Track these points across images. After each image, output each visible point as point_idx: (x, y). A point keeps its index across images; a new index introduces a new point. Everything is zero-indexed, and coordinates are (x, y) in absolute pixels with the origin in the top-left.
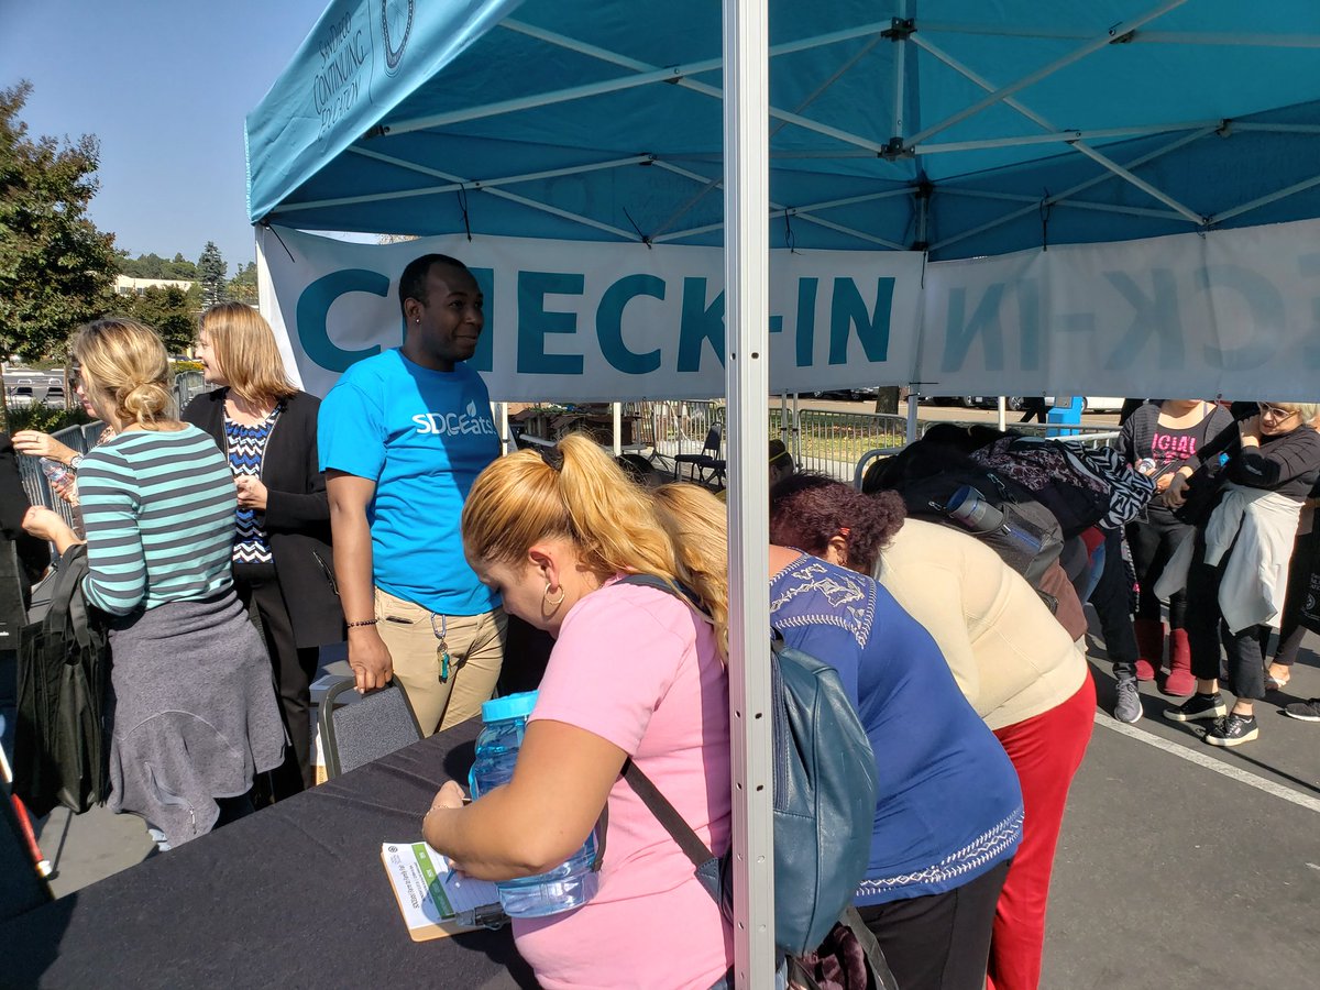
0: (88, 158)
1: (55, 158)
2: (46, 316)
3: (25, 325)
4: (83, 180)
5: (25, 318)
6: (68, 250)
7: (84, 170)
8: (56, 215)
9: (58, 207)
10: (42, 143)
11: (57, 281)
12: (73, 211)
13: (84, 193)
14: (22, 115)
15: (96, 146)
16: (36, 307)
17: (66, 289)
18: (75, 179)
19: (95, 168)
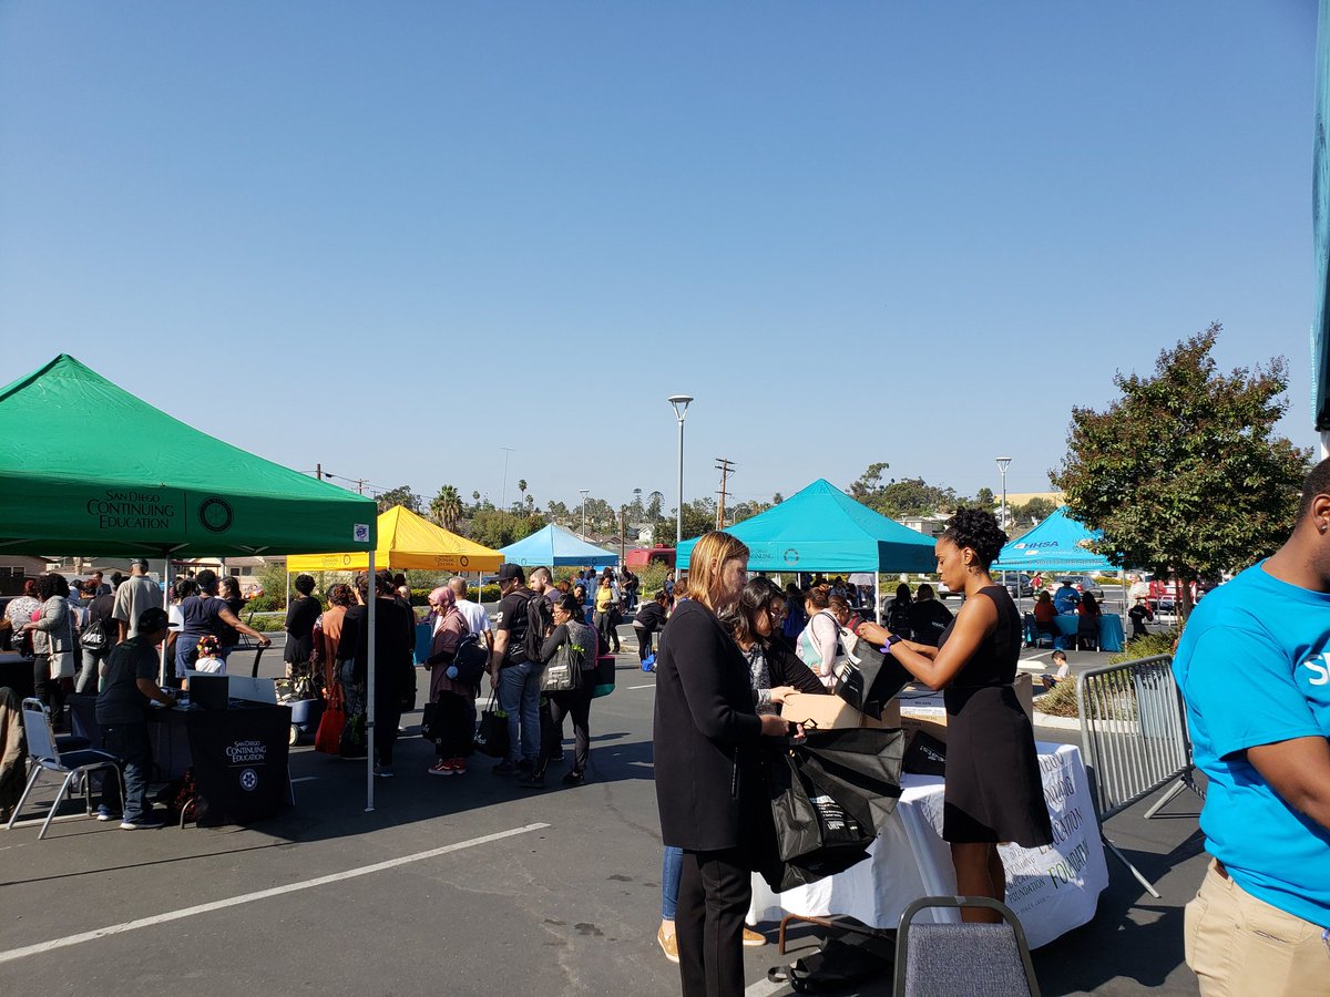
0: (1275, 380)
1: (1245, 387)
2: (1228, 536)
3: (1207, 545)
4: (1273, 402)
5: (1208, 538)
6: (1255, 470)
7: (1274, 392)
8: (1242, 440)
9: (1247, 432)
10: (1233, 375)
11: (1245, 501)
12: (1261, 432)
13: (1275, 414)
14: (1212, 353)
15: (1284, 366)
16: (1217, 528)
17: (1253, 508)
18: (1263, 402)
19: (1284, 387)
